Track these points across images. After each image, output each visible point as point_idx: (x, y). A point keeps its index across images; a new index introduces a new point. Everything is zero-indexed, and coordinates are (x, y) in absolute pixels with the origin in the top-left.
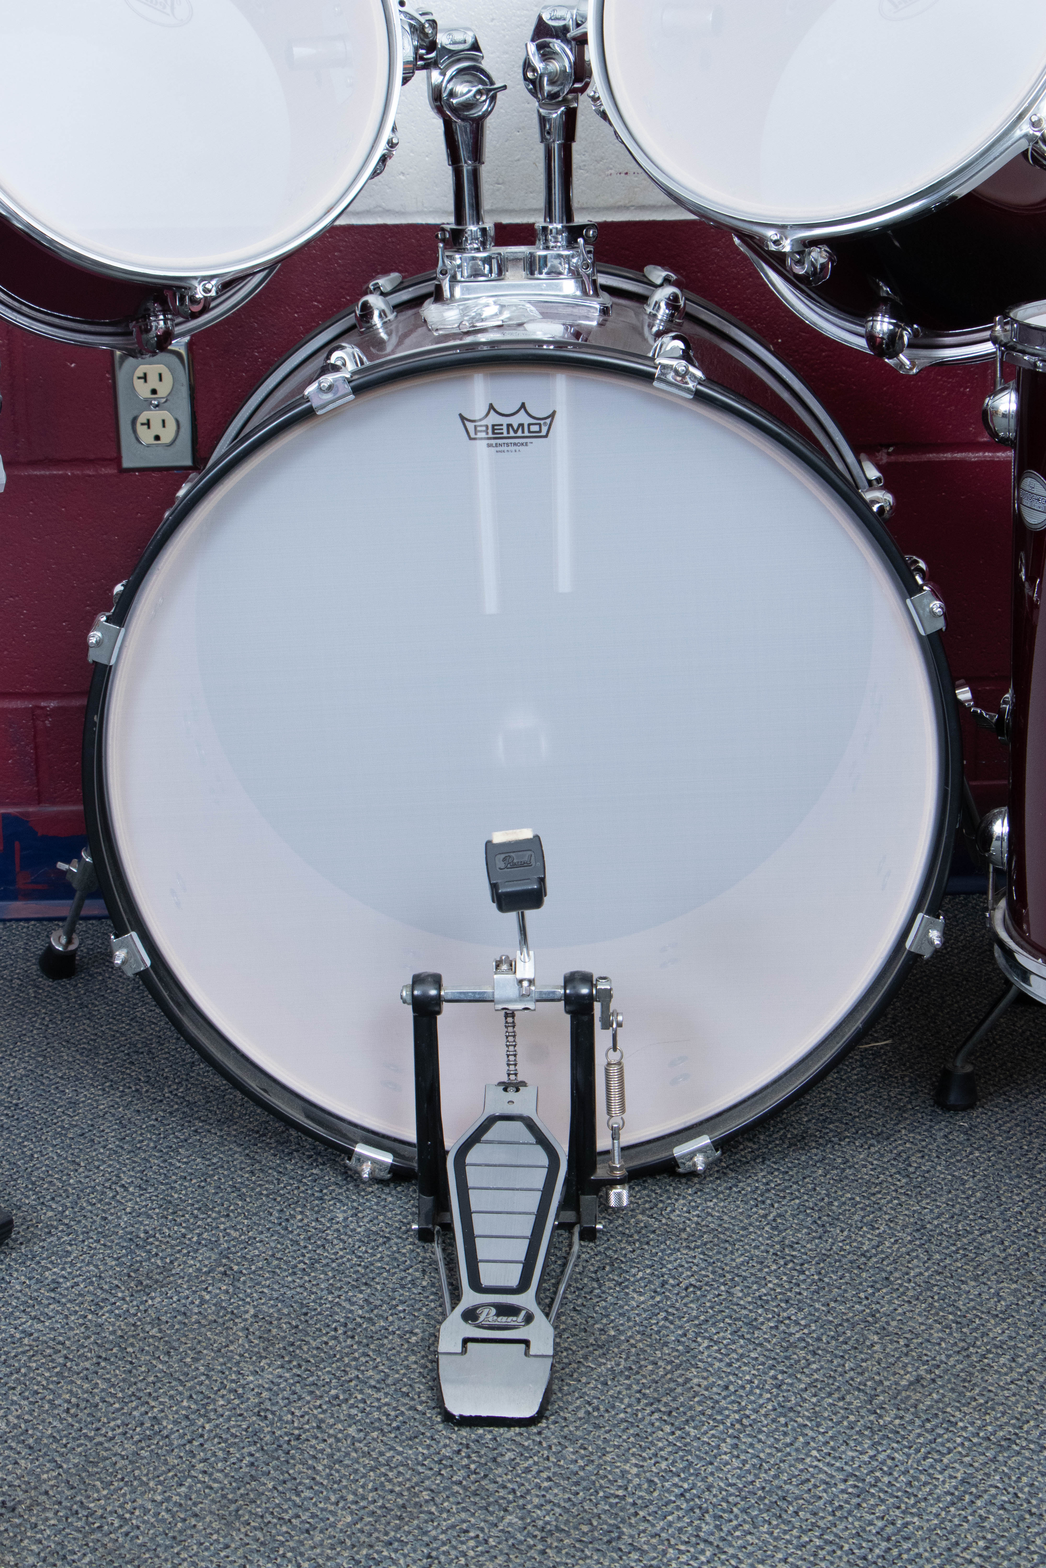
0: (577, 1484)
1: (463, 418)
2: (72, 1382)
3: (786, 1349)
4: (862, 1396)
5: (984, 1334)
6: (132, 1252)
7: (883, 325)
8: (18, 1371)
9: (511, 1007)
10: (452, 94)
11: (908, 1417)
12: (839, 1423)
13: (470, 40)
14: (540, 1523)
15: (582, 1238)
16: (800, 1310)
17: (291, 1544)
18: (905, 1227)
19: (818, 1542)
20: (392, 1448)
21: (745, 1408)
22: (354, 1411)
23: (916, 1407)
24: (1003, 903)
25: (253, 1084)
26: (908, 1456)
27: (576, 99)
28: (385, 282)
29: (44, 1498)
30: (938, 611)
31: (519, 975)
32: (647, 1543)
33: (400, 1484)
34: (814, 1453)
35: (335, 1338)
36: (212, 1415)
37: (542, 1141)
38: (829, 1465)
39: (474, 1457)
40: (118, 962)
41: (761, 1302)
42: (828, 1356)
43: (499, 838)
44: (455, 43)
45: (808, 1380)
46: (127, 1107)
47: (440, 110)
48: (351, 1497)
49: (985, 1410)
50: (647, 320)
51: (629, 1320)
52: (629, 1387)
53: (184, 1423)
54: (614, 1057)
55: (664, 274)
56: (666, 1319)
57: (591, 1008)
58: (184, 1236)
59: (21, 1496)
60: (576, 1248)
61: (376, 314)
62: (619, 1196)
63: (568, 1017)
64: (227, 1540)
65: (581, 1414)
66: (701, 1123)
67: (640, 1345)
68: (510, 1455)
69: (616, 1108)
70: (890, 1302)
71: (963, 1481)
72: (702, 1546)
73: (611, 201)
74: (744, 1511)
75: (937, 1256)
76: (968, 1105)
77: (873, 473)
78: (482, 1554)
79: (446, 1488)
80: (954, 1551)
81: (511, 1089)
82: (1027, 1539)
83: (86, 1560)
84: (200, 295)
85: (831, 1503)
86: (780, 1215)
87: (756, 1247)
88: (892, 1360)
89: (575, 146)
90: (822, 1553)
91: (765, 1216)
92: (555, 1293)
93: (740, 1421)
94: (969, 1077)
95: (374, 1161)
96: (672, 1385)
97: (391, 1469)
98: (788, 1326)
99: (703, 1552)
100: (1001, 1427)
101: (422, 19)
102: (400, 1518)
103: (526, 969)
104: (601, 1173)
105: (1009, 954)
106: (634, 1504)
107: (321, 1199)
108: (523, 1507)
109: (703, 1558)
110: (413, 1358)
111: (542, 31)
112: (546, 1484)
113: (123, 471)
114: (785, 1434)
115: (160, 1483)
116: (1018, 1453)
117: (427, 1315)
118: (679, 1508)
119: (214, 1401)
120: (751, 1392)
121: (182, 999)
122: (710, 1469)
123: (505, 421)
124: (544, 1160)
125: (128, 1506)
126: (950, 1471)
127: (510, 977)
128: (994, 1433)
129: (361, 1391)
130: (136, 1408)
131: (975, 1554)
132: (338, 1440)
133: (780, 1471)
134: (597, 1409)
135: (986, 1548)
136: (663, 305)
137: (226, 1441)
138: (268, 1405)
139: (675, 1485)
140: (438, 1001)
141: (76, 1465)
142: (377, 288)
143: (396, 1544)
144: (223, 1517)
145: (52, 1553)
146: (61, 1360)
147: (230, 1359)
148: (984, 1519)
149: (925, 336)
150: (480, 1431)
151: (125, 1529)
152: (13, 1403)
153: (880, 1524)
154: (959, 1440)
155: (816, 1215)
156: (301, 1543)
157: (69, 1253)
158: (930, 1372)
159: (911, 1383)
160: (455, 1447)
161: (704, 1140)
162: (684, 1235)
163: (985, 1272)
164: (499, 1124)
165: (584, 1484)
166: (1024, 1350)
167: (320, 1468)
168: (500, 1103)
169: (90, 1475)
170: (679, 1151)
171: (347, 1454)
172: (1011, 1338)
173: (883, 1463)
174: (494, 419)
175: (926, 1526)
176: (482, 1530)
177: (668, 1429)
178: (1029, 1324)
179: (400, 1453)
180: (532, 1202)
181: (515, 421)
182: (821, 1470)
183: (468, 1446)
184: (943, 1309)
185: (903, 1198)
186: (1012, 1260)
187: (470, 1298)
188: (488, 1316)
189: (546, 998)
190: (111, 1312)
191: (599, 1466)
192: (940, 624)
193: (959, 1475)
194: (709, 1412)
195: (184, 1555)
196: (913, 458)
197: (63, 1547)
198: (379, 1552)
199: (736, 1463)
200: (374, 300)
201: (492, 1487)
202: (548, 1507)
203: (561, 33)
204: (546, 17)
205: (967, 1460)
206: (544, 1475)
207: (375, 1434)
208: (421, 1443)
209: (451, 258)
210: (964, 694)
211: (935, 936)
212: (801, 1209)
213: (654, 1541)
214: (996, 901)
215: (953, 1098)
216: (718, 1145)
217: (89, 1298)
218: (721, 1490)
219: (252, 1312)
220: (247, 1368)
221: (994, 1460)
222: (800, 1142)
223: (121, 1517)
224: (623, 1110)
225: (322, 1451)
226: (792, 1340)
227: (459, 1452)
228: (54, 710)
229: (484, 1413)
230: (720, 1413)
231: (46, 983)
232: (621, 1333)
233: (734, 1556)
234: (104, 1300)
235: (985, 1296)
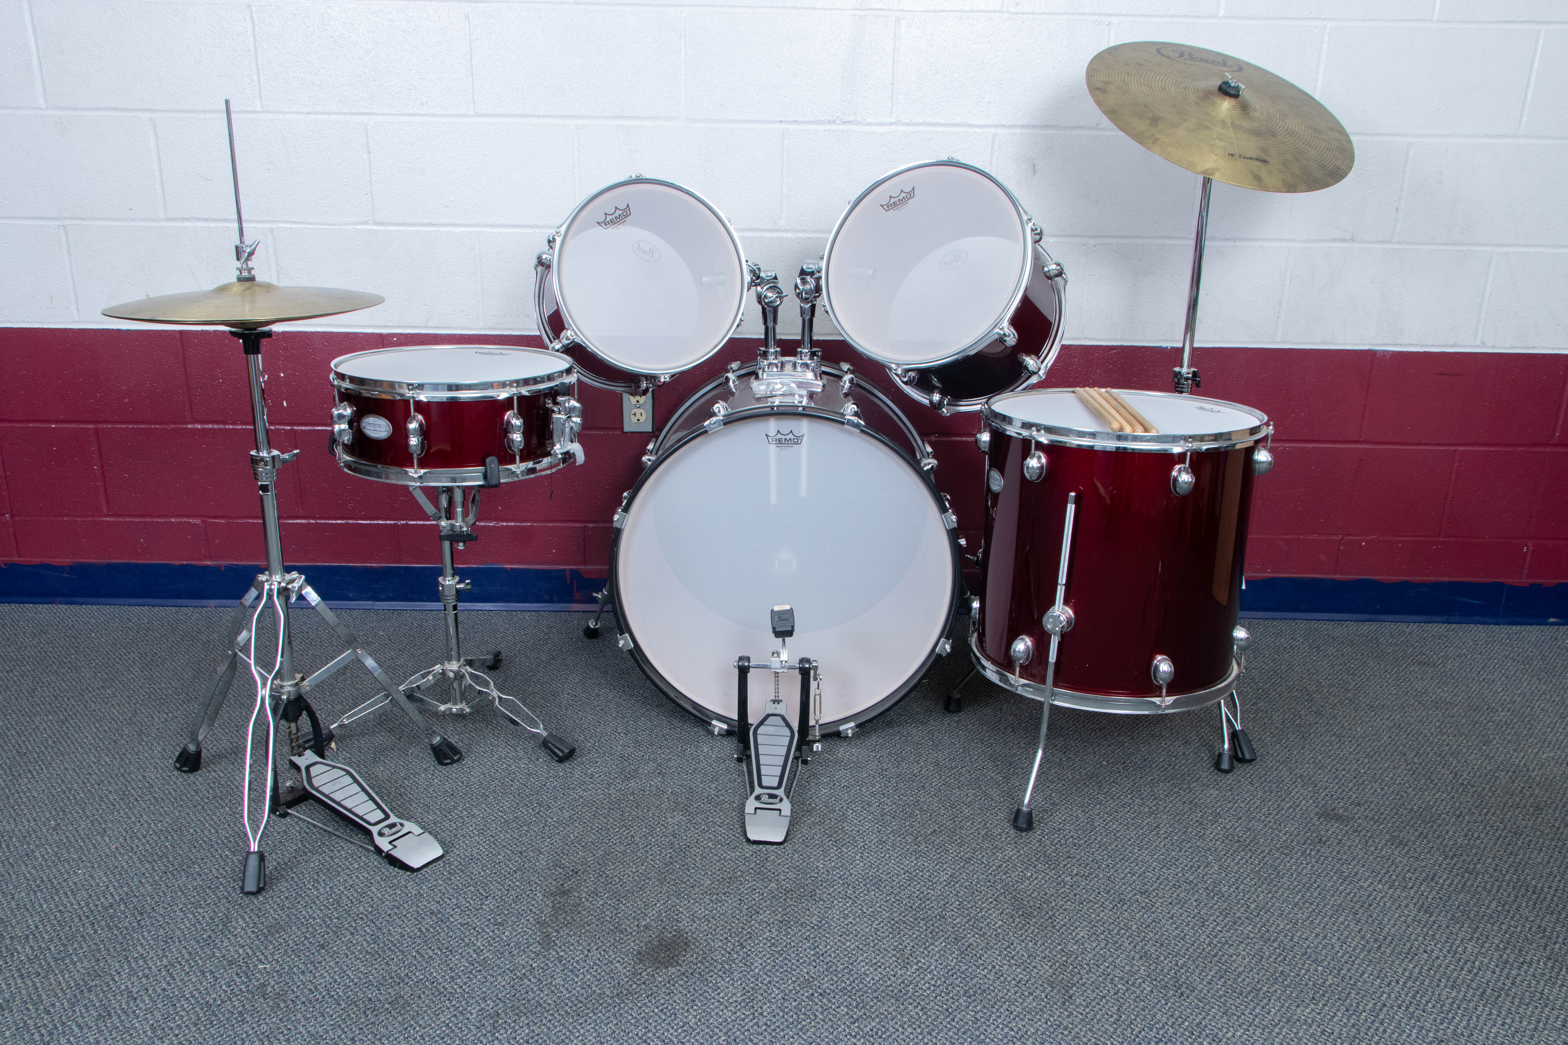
0: (799, 871)
1: (767, 435)
2: (599, 819)
3: (883, 816)
4: (912, 838)
5: (961, 812)
6: (622, 762)
7: (936, 397)
8: (578, 813)
9: (777, 671)
10: (765, 296)
11: (930, 847)
12: (902, 849)
13: (774, 275)
14: (784, 887)
15: (802, 763)
16: (889, 798)
17: (686, 892)
18: (931, 763)
19: (893, 900)
20: (726, 853)
21: (865, 841)
22: (711, 836)
23: (933, 843)
24: (975, 635)
25: (672, 695)
26: (930, 864)
27: (816, 300)
28: (735, 365)
29: (589, 868)
30: (955, 520)
31: (781, 659)
32: (826, 897)
33: (729, 868)
34: (893, 861)
35: (703, 803)
36: (655, 835)
37: (788, 725)
38: (898, 866)
39: (758, 857)
40: (620, 646)
41: (873, 794)
42: (899, 820)
43: (776, 608)
44: (767, 276)
45: (891, 829)
46: (620, 698)
47: (760, 302)
48: (710, 873)
49: (960, 845)
50: (840, 388)
51: (820, 800)
52: (820, 830)
53: (644, 838)
54: (818, 692)
55: (848, 367)
56: (835, 800)
57: (810, 673)
58: (643, 756)
59: (580, 867)
60: (800, 768)
61: (731, 381)
62: (817, 747)
63: (800, 676)
64: (661, 889)
65: (801, 840)
66: (851, 716)
67: (825, 811)
68: (772, 857)
69: (818, 712)
70: (924, 797)
71: (951, 876)
72: (848, 899)
73: (827, 332)
74: (865, 885)
75: (944, 777)
76: (959, 709)
77: (929, 449)
78: (761, 899)
79: (747, 871)
80: (946, 906)
81: (776, 703)
82: (975, 902)
83: (606, 896)
84: (662, 380)
85: (899, 883)
86: (881, 756)
87: (872, 770)
88: (924, 822)
89: (814, 319)
90: (895, 905)
91: (875, 756)
92: (791, 787)
93: (864, 846)
94: (958, 700)
95: (719, 727)
96: (837, 829)
97: (726, 861)
98: (883, 805)
99: (848, 902)
100: (967, 853)
101: (755, 268)
102: (729, 883)
103: (784, 656)
104: (810, 738)
105: (978, 659)
106: (821, 880)
107: (698, 742)
108: (777, 880)
109: (848, 905)
110: (734, 814)
111: (803, 273)
112: (787, 870)
113: (624, 433)
114: (881, 853)
115: (634, 864)
116: (973, 865)
117: (740, 795)
118: (839, 883)
119: (656, 829)
120: (868, 834)
121: (644, 660)
122: (851, 866)
123: (784, 437)
124: (789, 734)
125: (622, 873)
126: (946, 871)
127: (778, 659)
128: (964, 856)
129: (714, 827)
130: (624, 831)
131: (955, 907)
132: (705, 848)
133: (879, 869)
134: (807, 839)
135: (959, 905)
136: (847, 382)
137: (660, 847)
138: (677, 831)
139: (838, 873)
140: (748, 667)
141: (601, 855)
142: (731, 368)
143: (727, 894)
144: (659, 880)
145: (592, 892)
146: (595, 809)
147: (662, 811)
148: (959, 892)
149: (953, 401)
150: (761, 846)
151: (621, 883)
152: (576, 827)
153: (918, 893)
154: (950, 858)
155: (896, 757)
156: (690, 892)
157: (597, 762)
158: (939, 828)
159: (932, 832)
160: (751, 853)
161: (852, 724)
162: (843, 764)
163: (962, 785)
164: (771, 717)
165: (802, 871)
166: (977, 820)
167: (697, 860)
168: (771, 709)
169: (607, 859)
170: (842, 728)
171: (708, 854)
172: (972, 814)
173: (920, 867)
174: (779, 436)
175: (936, 894)
176: (761, 889)
177: (835, 848)
178: (979, 809)
179: (729, 855)
180: (783, 751)
181: (788, 437)
182: (895, 869)
183: (756, 853)
184: (945, 801)
185: (931, 751)
186: (973, 780)
187: (758, 791)
188: (765, 798)
189: (792, 668)
190: (614, 788)
191: (808, 864)
192: (956, 525)
193: (949, 873)
194: (851, 842)
195: (644, 895)
196: (944, 439)
197: (597, 890)
198: (721, 897)
199: (862, 864)
200: (731, 376)
201: (765, 871)
202: (787, 880)
203: (812, 274)
204: (804, 267)
205: (953, 866)
206: (786, 866)
207: (719, 846)
208: (737, 851)
209: (762, 362)
210: (963, 542)
211: (948, 647)
212: (890, 754)
213: (829, 897)
214: (973, 633)
215: (952, 708)
216: (857, 726)
217: (605, 782)
218: (856, 876)
219: (670, 790)
220: (668, 815)
221: (963, 867)
222: (890, 724)
223: (619, 878)
224: (820, 713)
225: (698, 853)
226: (885, 811)
227: (752, 855)
228: (593, 527)
229: (763, 840)
230: (856, 842)
231: (586, 640)
232: (817, 806)
233: (860, 904)
234: (612, 783)
235: (962, 795)
